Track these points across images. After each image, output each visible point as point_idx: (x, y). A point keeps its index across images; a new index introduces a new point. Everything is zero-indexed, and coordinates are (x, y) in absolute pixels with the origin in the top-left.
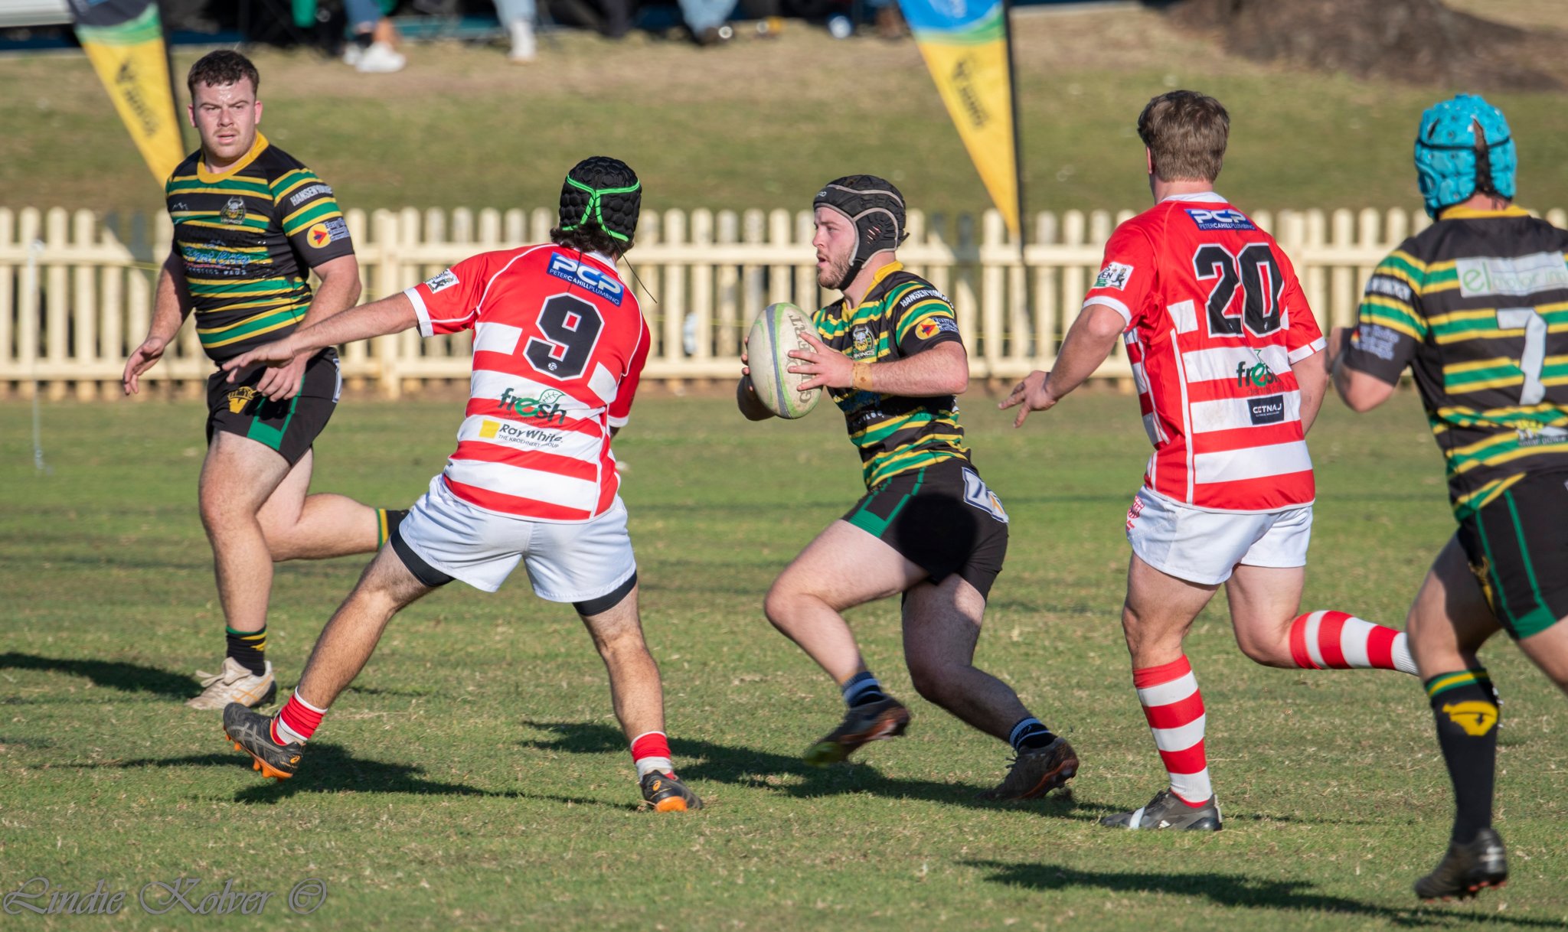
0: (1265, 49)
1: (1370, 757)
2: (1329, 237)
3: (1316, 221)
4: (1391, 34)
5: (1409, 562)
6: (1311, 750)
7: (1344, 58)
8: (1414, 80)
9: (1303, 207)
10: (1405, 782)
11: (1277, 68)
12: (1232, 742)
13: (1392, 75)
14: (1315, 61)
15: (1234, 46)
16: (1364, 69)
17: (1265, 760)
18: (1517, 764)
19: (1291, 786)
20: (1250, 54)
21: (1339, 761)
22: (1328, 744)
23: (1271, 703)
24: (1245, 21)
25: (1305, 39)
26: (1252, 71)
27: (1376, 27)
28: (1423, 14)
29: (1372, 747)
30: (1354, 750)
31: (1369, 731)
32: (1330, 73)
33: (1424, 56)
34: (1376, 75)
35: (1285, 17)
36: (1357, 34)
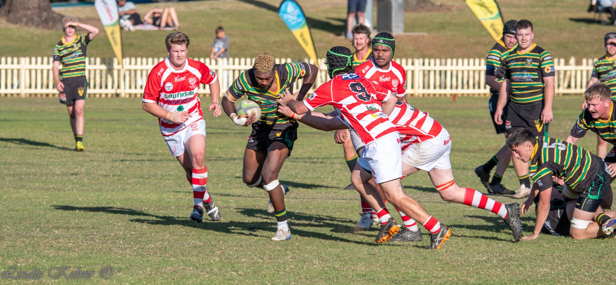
0: (16, 21)
1: (45, 178)
2: (30, 63)
3: (27, 59)
4: (43, 18)
5: (51, 135)
6: (32, 176)
7: (33, 23)
8: (49, 29)
9: (25, 56)
10: (53, 183)
11: (18, 26)
12: (14, 174)
13: (44, 27)
14: (27, 24)
15: (9, 21)
16: (38, 26)
17: (21, 178)
18: (77, 179)
19: (28, 184)
20: (12, 22)
21: (38, 179)
22: (36, 175)
23: (22, 166)
24: (11, 15)
25: (24, 19)
26: (13, 26)
27: (40, 17)
28: (50, 14)
29: (45, 176)
30: (41, 176)
31: (44, 172)
32: (30, 27)
33: (51, 23)
34: (40, 27)
35: (20, 15)
36: (36, 18)
